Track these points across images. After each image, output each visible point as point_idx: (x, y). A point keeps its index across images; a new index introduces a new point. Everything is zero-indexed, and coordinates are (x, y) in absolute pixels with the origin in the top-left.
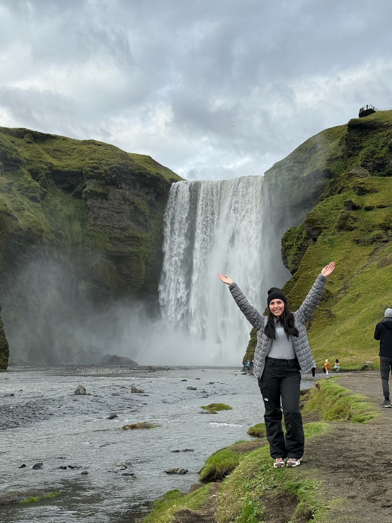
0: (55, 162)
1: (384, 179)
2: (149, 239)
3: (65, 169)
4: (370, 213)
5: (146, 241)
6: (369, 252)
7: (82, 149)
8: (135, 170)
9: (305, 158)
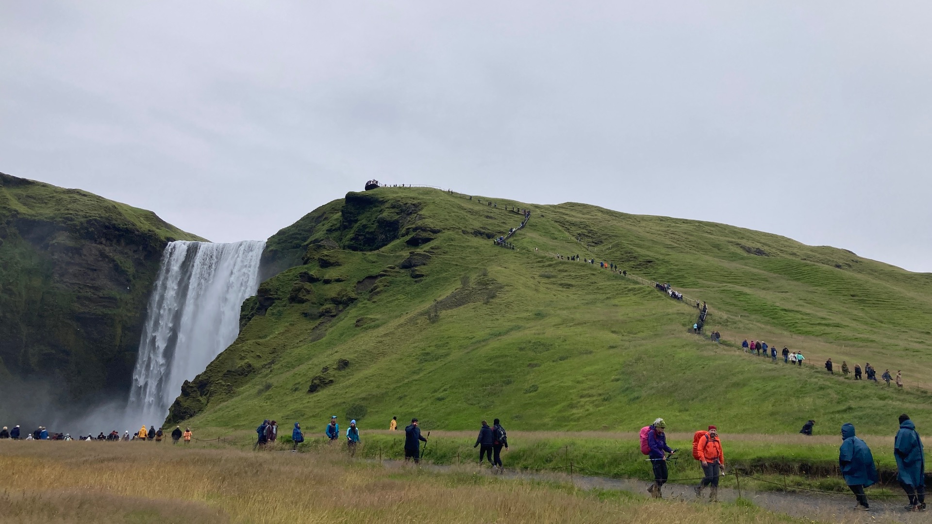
0: (22, 209)
1: (351, 253)
2: (131, 301)
3: (33, 218)
4: (328, 286)
5: (126, 303)
6: (312, 327)
7: (62, 198)
8: (119, 225)
9: (311, 227)
